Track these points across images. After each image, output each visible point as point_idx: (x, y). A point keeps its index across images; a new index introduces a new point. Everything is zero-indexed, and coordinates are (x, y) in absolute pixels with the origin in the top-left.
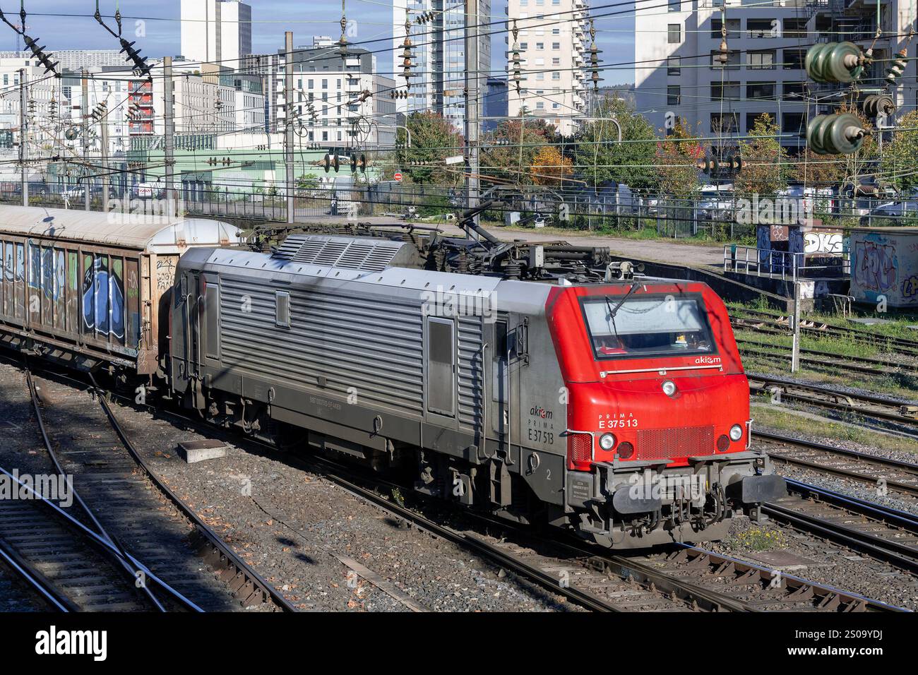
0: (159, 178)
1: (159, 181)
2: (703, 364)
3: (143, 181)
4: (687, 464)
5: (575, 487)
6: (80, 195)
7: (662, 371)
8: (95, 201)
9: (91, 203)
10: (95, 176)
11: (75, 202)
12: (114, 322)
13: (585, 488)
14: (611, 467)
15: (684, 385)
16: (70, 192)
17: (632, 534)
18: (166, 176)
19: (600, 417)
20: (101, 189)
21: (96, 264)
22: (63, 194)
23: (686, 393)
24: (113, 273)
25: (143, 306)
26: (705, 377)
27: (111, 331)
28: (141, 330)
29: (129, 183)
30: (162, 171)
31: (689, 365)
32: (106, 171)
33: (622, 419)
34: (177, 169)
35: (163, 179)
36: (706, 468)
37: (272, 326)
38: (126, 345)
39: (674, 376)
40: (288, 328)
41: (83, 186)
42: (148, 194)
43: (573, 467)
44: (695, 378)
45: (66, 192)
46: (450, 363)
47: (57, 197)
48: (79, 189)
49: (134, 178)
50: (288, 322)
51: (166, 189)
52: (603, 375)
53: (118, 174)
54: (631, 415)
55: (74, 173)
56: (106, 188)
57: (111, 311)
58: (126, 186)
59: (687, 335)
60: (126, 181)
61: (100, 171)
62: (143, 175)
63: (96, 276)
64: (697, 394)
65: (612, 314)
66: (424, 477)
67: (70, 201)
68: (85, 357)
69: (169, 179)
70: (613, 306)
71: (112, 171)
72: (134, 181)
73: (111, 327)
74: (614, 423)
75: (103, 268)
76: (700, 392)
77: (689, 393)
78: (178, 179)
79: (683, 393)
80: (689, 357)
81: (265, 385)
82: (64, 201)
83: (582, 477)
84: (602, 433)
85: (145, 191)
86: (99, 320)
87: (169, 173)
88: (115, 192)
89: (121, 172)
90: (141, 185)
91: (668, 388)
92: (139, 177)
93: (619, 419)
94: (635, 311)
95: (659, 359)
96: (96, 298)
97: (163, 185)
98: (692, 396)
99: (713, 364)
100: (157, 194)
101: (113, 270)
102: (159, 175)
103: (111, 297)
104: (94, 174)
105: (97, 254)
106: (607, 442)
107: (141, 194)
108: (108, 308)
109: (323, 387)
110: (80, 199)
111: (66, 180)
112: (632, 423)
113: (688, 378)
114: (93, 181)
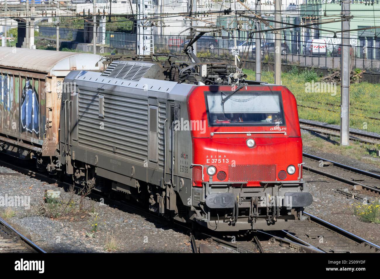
0: (335, 34)
1: (335, 37)
2: (275, 131)
3: (317, 36)
4: (259, 185)
5: (195, 196)
6: (251, 50)
7: (249, 133)
8: (266, 57)
9: (262, 59)
10: (266, 31)
11: (245, 58)
12: (35, 123)
13: (199, 196)
14: (208, 183)
15: (260, 142)
16: (240, 47)
17: (230, 225)
18: (342, 32)
19: (207, 157)
20: (273, 45)
21: (27, 84)
22: (233, 49)
23: (260, 145)
24: (35, 90)
25: (47, 111)
26: (274, 138)
27: (33, 129)
28: (46, 127)
29: (303, 39)
30: (337, 26)
31: (266, 131)
32: (278, 26)
33: (220, 158)
34: (354, 24)
35: (339, 35)
36: (271, 189)
37: (97, 117)
38: (40, 138)
39: (255, 136)
40: (102, 118)
41: (254, 40)
42: (323, 50)
43: (194, 185)
44: (268, 138)
45: (236, 47)
46: (156, 132)
47: (227, 52)
48: (250, 44)
49: (308, 33)
50: (103, 114)
51: (341, 45)
52: (212, 134)
53: (291, 29)
54: (225, 156)
55: (245, 27)
56: (278, 43)
57: (33, 116)
58: (299, 41)
59: (273, 115)
60: (299, 36)
61: (273, 25)
62: (317, 30)
63: (27, 93)
64: (266, 147)
65: (223, 101)
66: (150, 201)
67: (240, 56)
68: (24, 149)
69: (345, 34)
70: (224, 97)
71: (285, 26)
72: (308, 36)
73: (33, 127)
74: (215, 161)
75: (30, 87)
76: (269, 145)
77: (261, 146)
78: (354, 35)
79: (258, 146)
80: (267, 127)
81: (94, 154)
82: (233, 57)
83: (198, 190)
84: (208, 166)
85: (319, 47)
86: (28, 122)
87: (346, 28)
88: (288, 47)
89: (295, 26)
90: (315, 41)
91: (250, 143)
92: (313, 32)
93: (218, 158)
94: (239, 101)
95: (248, 127)
96: (27, 108)
97: (338, 41)
98: (263, 147)
99: (282, 131)
100: (331, 51)
101: (34, 88)
102: (335, 30)
103: (33, 106)
104: (266, 28)
105: (27, 77)
106: (211, 171)
107: (315, 51)
108: (32, 114)
109: (115, 153)
110: (250, 55)
111: (236, 34)
112: (225, 161)
113: (264, 138)
114: (264, 35)
